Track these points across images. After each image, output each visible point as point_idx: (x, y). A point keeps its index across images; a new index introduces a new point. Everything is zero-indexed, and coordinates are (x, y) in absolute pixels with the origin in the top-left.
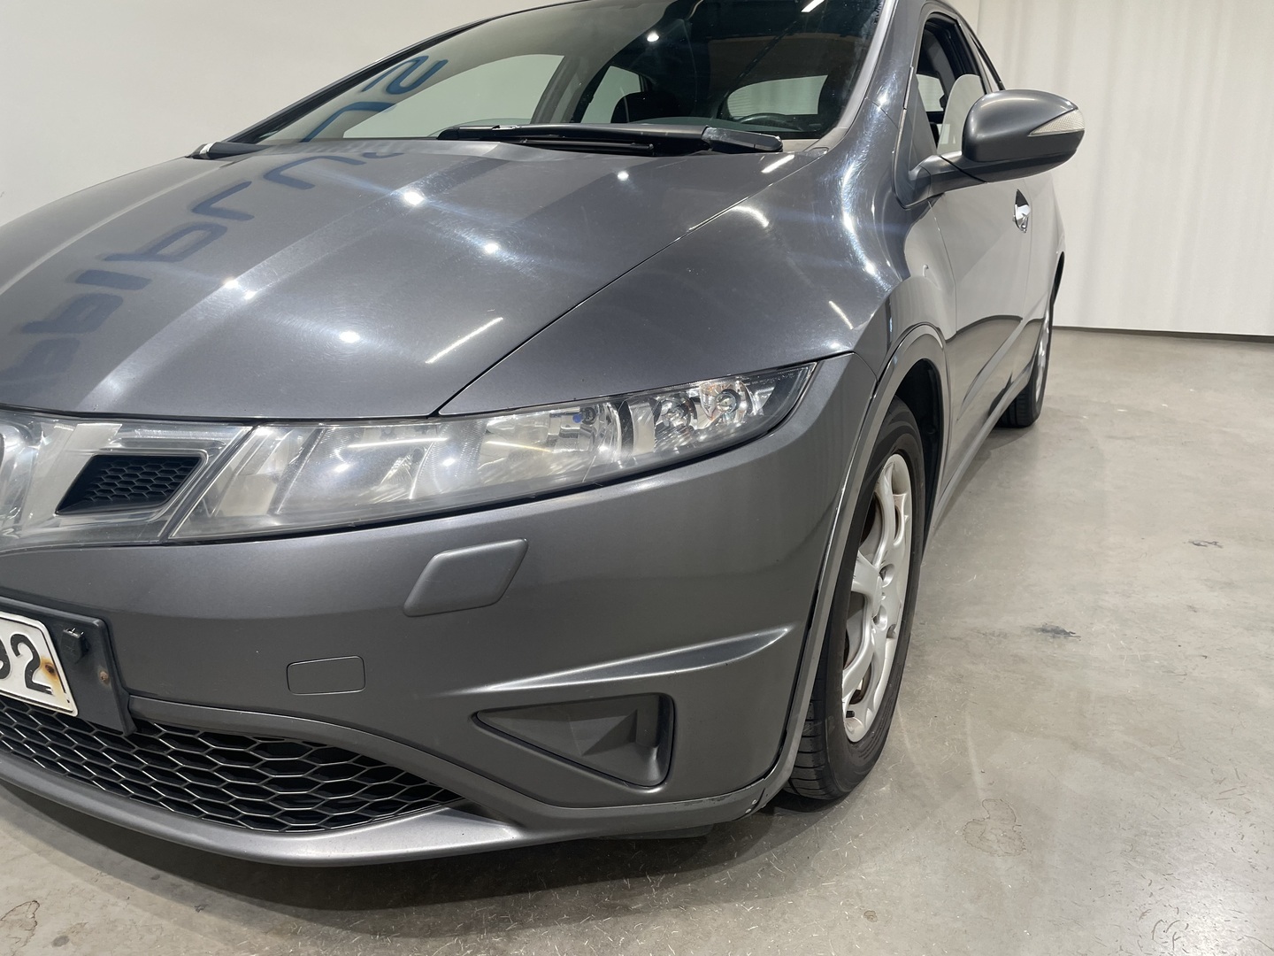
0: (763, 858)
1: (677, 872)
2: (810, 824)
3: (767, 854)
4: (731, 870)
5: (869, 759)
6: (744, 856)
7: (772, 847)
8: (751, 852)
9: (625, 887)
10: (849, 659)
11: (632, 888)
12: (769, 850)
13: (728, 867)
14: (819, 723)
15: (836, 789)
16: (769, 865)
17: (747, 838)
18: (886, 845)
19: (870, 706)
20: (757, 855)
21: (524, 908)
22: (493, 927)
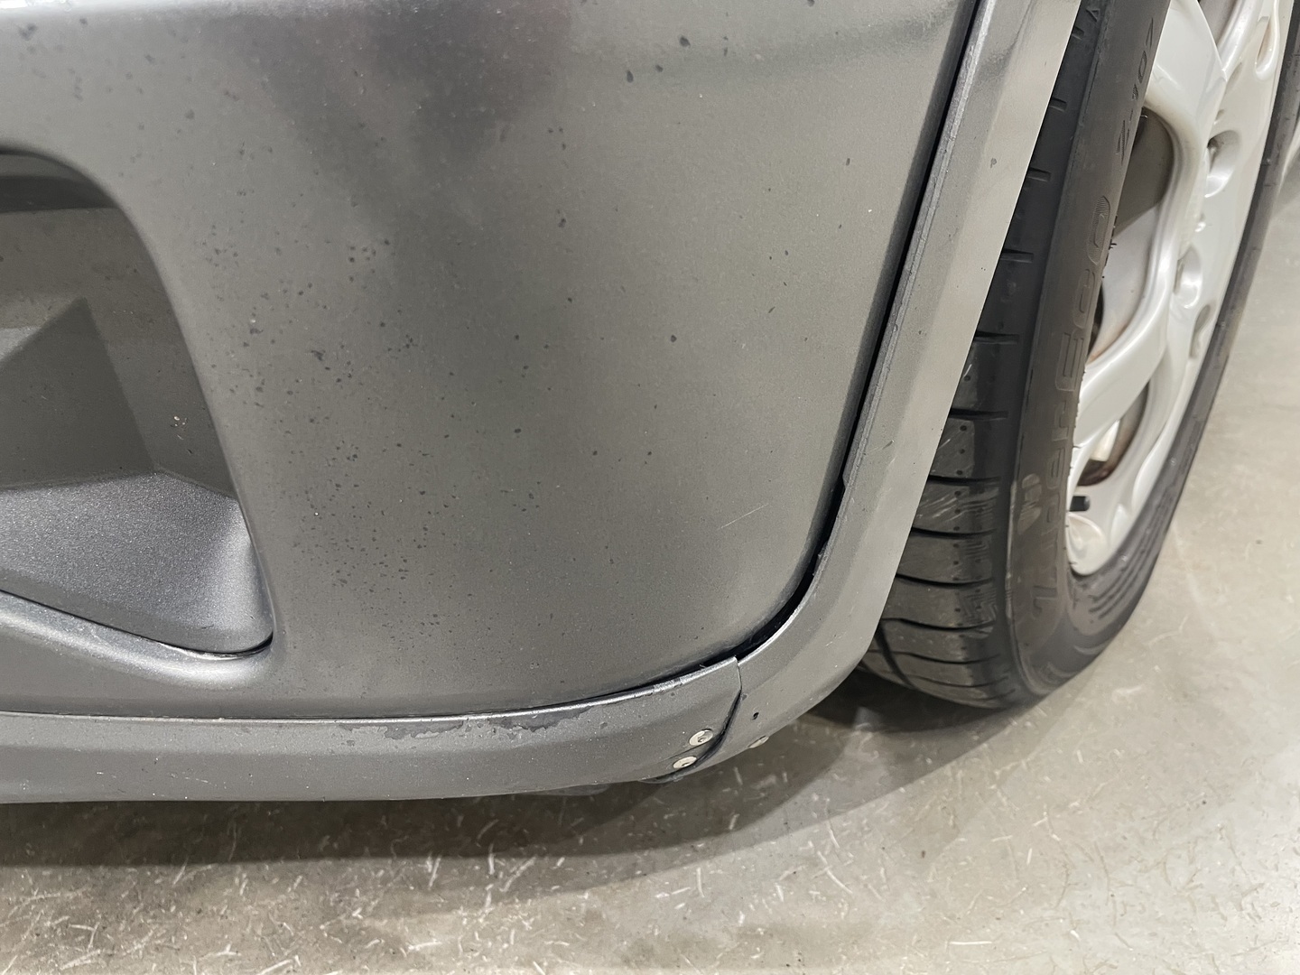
0: (801, 840)
1: (567, 853)
2: (943, 760)
3: (815, 829)
4: (708, 864)
5: (1110, 619)
6: (754, 829)
7: (832, 813)
8: (776, 818)
9: (421, 882)
10: (1099, 346)
11: (438, 886)
12: (821, 818)
13: (706, 855)
14: (990, 494)
15: (1017, 687)
16: (813, 862)
17: (772, 779)
18: (1142, 841)
19: (1125, 500)
20: (787, 828)
21: (145, 910)
22: (36, 956)
